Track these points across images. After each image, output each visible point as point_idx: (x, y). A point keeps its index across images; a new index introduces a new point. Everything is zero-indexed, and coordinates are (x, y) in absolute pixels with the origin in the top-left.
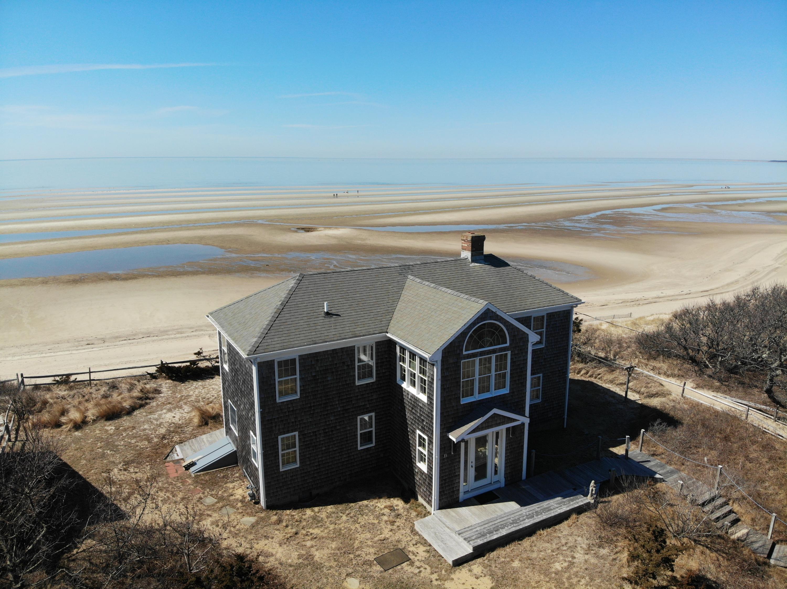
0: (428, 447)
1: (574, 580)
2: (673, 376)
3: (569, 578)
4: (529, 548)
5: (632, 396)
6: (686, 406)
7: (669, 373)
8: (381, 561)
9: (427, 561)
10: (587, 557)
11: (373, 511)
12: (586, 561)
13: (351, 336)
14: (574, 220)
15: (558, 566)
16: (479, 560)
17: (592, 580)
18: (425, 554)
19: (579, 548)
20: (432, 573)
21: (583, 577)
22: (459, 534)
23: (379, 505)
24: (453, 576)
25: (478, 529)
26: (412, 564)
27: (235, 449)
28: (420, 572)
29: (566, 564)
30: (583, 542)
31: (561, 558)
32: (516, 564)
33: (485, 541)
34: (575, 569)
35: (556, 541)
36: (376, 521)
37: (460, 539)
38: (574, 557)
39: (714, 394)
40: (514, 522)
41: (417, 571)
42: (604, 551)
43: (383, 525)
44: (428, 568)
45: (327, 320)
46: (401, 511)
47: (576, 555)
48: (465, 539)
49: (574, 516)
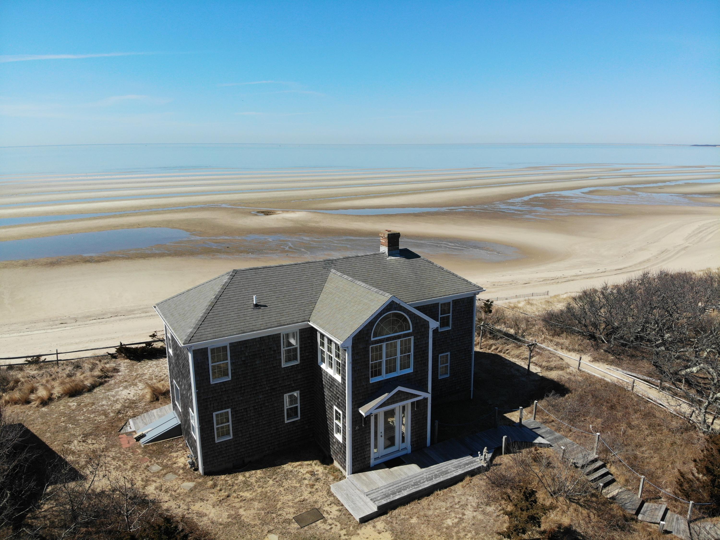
0: (343, 420)
1: (462, 534)
2: (574, 350)
3: (458, 532)
4: (426, 507)
5: (534, 369)
6: (580, 378)
7: (571, 347)
8: (298, 519)
9: (338, 519)
10: (475, 514)
11: (296, 476)
12: (474, 517)
13: (276, 325)
14: (509, 203)
15: (449, 522)
16: (383, 517)
17: (477, 534)
18: (338, 513)
19: (469, 506)
20: (341, 529)
21: (470, 532)
22: (367, 495)
23: (302, 470)
24: (359, 532)
25: (384, 490)
26: (325, 521)
27: (180, 423)
28: (331, 528)
29: (456, 520)
30: (473, 501)
31: (453, 515)
32: (414, 520)
33: (389, 501)
34: (463, 525)
35: (450, 500)
36: (298, 485)
37: (368, 500)
38: (464, 514)
39: (608, 367)
40: (416, 484)
41: (328, 527)
42: (490, 509)
43: (303, 488)
44: (339, 525)
45: (256, 311)
46: (321, 475)
47: (467, 512)
48: (371, 500)
49: (468, 478)
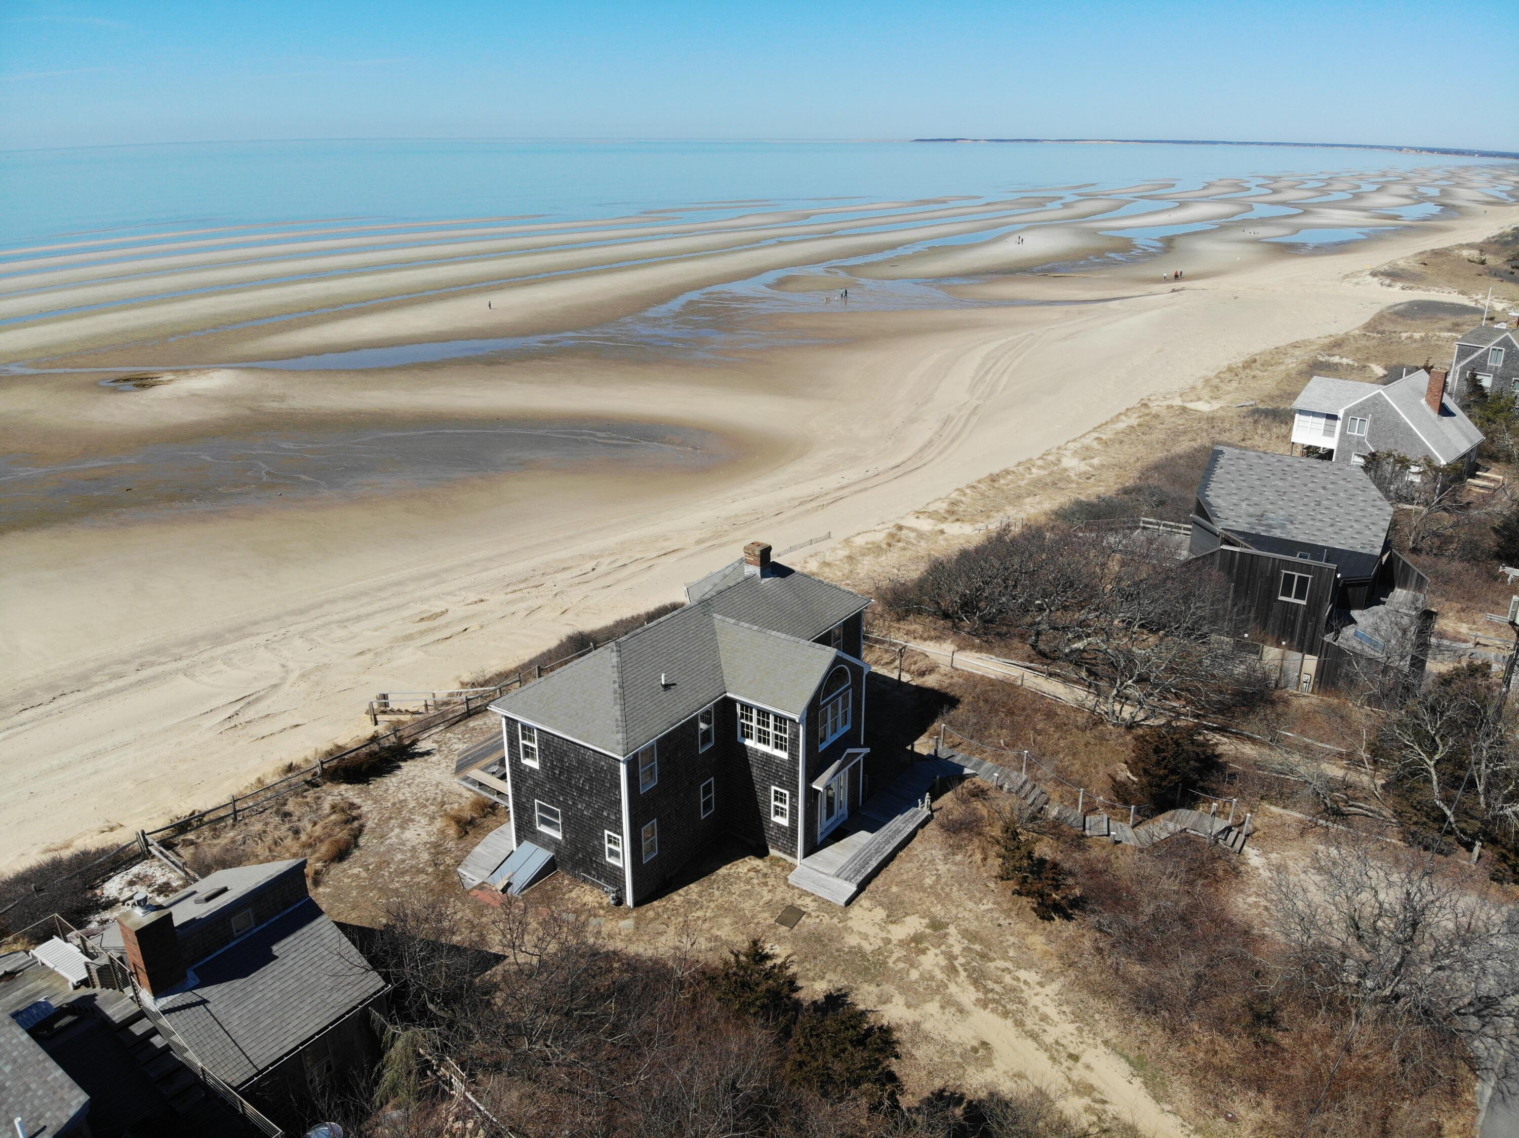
0: (790, 801)
1: (947, 890)
2: (931, 638)
3: (943, 889)
4: (897, 872)
5: (906, 678)
6: (961, 680)
7: (926, 635)
8: (782, 921)
9: (819, 909)
10: (947, 866)
11: (739, 878)
12: (948, 870)
15: (928, 881)
16: (862, 895)
17: (960, 885)
18: (813, 904)
19: (937, 861)
20: (831, 918)
21: (953, 885)
22: (838, 876)
23: (740, 870)
24: (850, 915)
25: (850, 866)
26: (809, 915)
27: (552, 854)
28: (821, 920)
29: (934, 878)
30: (938, 854)
31: (928, 873)
32: (894, 889)
33: (864, 876)
34: (943, 880)
35: (915, 860)
36: (749, 887)
37: (840, 881)
38: (937, 870)
39: (978, 655)
40: (877, 851)
41: (818, 920)
42: (959, 858)
43: (757, 888)
44: (826, 915)
46: (765, 870)
47: (939, 867)
48: (846, 879)
49: (920, 831)
